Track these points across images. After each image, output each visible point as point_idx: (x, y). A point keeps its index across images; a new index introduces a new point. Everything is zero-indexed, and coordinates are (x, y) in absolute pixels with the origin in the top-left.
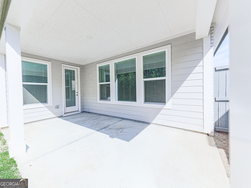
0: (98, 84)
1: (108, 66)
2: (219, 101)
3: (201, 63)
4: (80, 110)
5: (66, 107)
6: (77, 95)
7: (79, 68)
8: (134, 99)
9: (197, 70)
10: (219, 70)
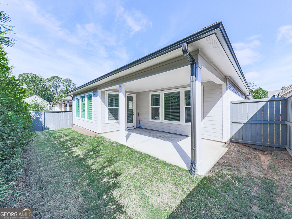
0: (151, 107)
1: (159, 95)
2: (234, 123)
3: (221, 99)
4: (135, 126)
5: (128, 123)
6: (134, 115)
7: (135, 95)
8: (178, 119)
9: (219, 103)
10: (234, 103)
